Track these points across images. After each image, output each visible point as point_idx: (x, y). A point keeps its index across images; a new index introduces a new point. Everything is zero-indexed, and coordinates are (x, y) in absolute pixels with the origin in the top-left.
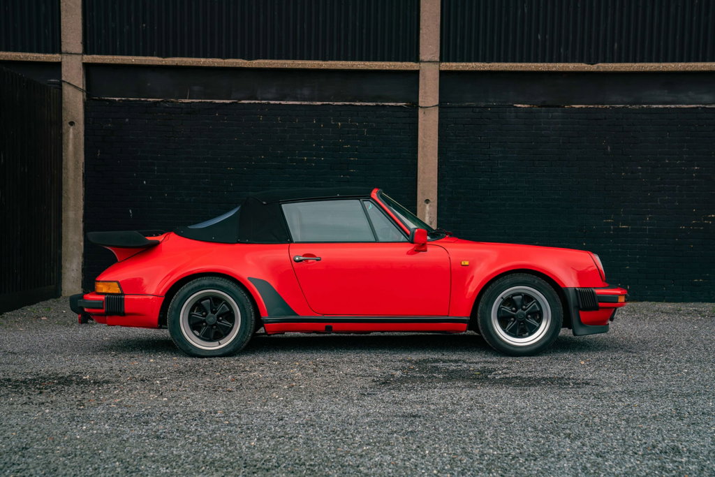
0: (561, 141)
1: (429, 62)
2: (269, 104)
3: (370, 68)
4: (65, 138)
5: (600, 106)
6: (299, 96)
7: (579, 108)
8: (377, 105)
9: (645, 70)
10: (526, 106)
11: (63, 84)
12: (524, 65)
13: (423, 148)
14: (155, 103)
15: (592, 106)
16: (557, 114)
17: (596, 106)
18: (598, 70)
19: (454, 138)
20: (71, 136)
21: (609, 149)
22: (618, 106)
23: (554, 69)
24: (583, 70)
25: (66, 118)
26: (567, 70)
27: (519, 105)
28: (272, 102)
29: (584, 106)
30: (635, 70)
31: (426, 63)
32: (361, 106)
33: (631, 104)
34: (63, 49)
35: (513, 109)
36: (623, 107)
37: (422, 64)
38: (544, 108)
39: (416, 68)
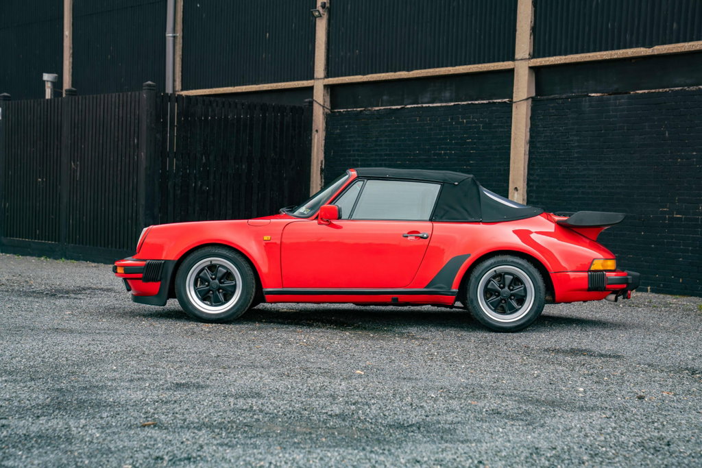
0: (626, 128)
1: (522, 59)
2: (422, 107)
3: (481, 70)
4: (313, 142)
5: (661, 90)
6: (443, 99)
7: (642, 94)
8: (489, 103)
9: (696, 49)
10: (599, 95)
11: (314, 102)
12: (591, 54)
13: (514, 140)
14: (361, 111)
15: (653, 91)
16: (623, 101)
17: (657, 90)
18: (653, 53)
19: (542, 129)
20: (316, 140)
21: (667, 134)
22: (676, 89)
23: (615, 57)
24: (640, 55)
25: (314, 128)
26: (627, 56)
27: (593, 95)
28: (424, 105)
29: (646, 91)
30: (686, 50)
31: (520, 61)
32: (479, 104)
33: (689, 86)
34: (315, 76)
35: (587, 98)
36: (681, 90)
37: (516, 62)
38: (612, 96)
39: (512, 67)
